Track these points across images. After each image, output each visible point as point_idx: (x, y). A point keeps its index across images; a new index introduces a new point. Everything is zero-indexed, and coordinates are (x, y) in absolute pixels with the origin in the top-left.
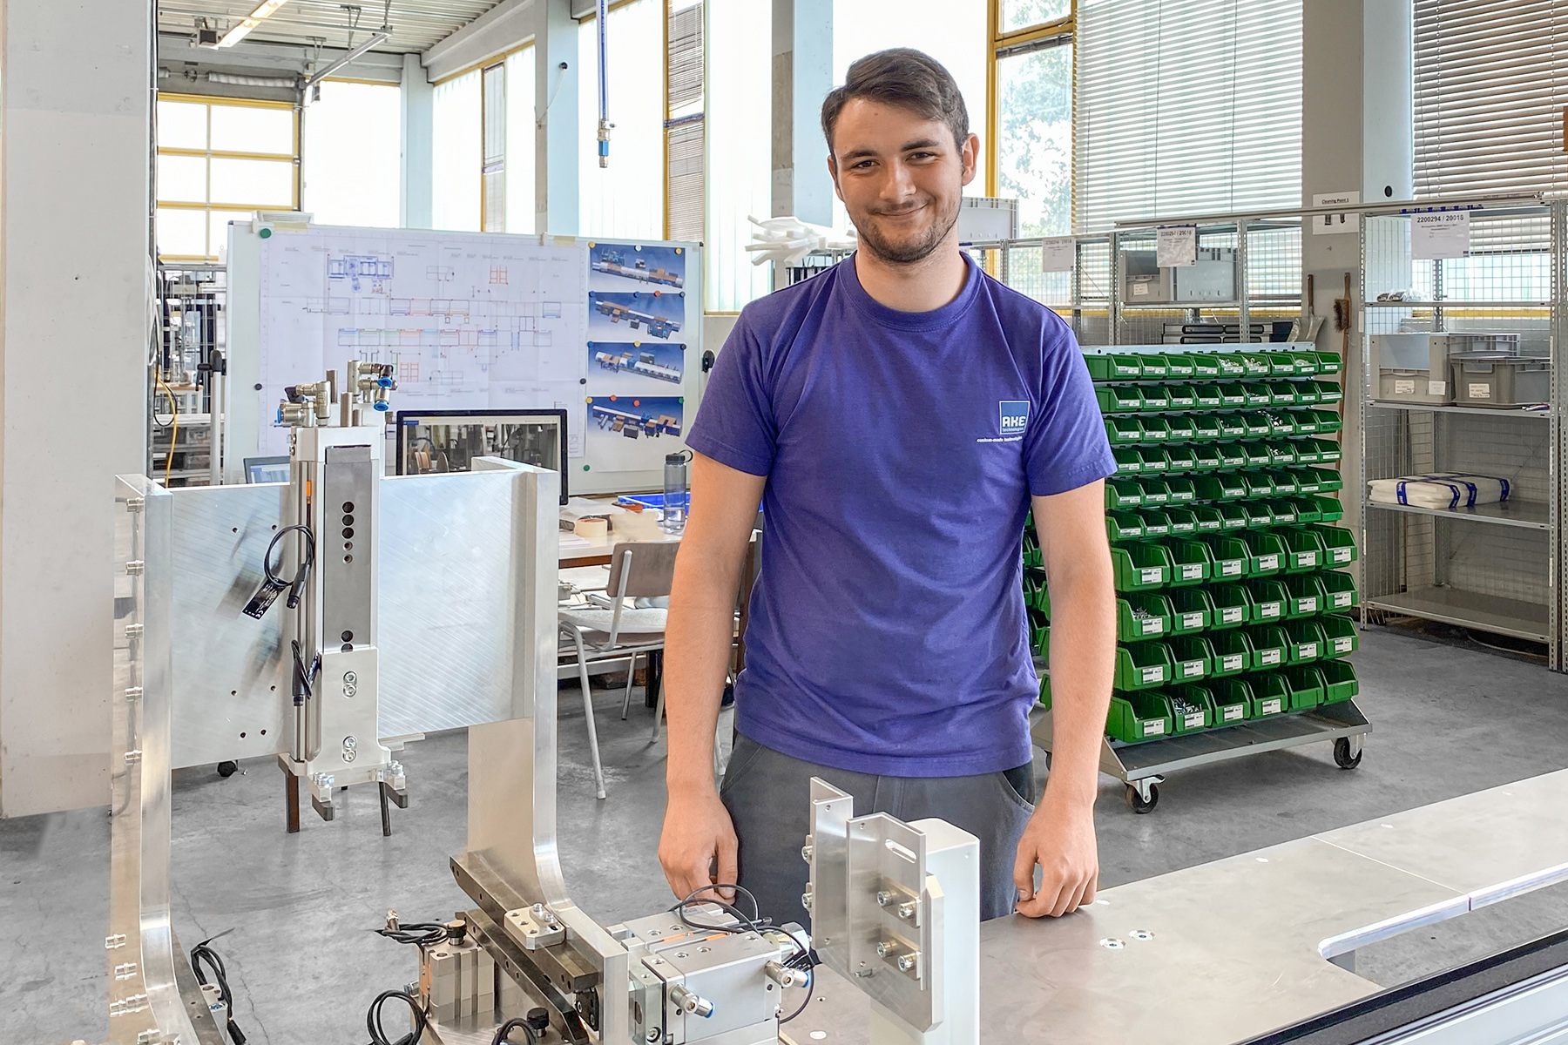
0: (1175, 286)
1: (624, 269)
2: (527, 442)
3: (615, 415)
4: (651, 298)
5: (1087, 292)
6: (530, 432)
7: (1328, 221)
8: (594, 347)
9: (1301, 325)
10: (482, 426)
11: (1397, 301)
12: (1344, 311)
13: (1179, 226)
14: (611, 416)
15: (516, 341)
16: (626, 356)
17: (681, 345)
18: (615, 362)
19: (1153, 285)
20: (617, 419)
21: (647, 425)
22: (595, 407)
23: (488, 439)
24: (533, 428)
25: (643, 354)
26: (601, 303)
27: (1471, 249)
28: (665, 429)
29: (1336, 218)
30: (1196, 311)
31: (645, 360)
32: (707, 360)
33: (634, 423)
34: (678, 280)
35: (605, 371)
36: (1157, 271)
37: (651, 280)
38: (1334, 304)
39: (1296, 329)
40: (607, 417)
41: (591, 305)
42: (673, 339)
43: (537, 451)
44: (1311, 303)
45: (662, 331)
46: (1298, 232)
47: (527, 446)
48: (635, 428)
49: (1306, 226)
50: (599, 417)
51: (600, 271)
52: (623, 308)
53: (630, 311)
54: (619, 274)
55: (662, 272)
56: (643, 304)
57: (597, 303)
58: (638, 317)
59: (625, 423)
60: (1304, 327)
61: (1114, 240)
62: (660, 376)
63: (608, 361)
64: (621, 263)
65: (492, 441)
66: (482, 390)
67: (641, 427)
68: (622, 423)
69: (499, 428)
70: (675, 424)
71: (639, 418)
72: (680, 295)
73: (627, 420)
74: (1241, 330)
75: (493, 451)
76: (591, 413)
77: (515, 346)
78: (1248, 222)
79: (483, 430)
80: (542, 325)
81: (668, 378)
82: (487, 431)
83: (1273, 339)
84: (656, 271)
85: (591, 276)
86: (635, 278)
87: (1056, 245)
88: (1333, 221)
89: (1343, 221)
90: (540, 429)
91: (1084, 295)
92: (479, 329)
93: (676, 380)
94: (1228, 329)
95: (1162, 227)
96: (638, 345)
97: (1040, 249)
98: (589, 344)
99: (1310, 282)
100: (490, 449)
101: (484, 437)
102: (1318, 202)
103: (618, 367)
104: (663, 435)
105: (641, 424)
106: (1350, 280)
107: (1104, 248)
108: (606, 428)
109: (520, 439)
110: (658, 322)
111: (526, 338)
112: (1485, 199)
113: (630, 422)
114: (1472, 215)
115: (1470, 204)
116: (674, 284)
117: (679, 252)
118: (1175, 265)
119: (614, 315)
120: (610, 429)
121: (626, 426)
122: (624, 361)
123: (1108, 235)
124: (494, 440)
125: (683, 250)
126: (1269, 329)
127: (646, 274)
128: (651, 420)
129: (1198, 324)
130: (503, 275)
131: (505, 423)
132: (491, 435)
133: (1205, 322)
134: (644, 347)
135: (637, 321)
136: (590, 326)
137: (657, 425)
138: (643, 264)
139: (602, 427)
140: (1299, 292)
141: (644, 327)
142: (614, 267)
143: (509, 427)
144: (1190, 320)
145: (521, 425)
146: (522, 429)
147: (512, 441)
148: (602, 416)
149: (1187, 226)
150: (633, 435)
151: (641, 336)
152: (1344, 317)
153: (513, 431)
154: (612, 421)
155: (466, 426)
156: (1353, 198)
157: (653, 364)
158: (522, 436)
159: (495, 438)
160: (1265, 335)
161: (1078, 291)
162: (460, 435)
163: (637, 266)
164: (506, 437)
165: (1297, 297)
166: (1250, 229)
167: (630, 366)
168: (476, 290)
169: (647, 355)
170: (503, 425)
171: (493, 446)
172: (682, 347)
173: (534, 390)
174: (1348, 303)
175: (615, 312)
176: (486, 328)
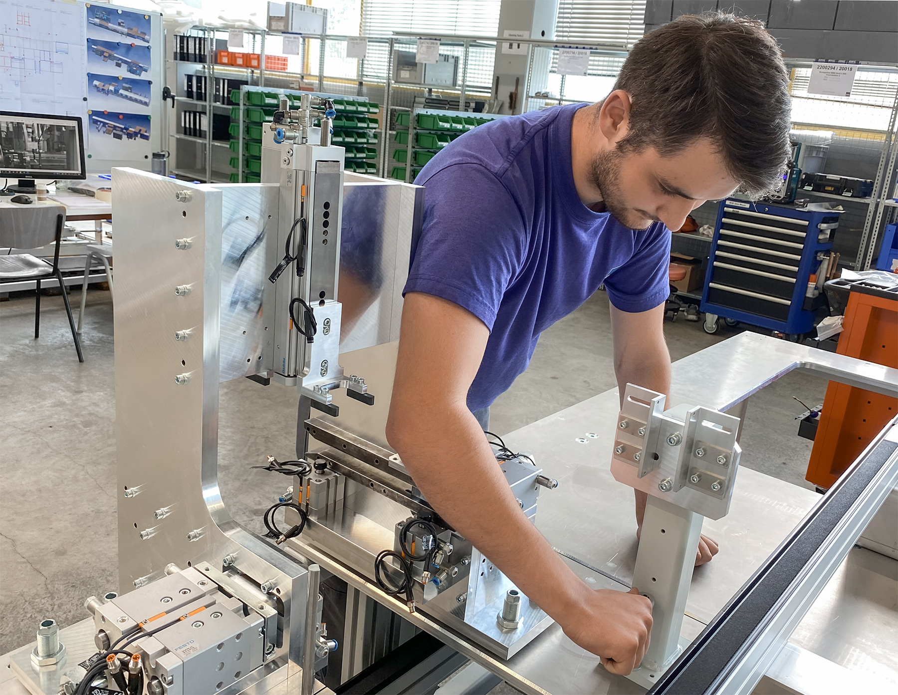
0: (425, 75)
1: (110, 25)
2: (56, 137)
3: (107, 124)
4: (130, 47)
5: (367, 72)
6: (57, 131)
7: (511, 46)
8: (92, 77)
9: (490, 105)
10: (23, 123)
11: (546, 96)
12: (514, 99)
13: (430, 39)
14: (105, 124)
15: (38, 67)
16: (113, 85)
17: (150, 81)
18: (106, 88)
19: (413, 73)
20: (109, 126)
21: (128, 131)
22: (94, 117)
23: (28, 132)
24: (59, 128)
25: (124, 85)
26: (95, 47)
27: (589, 72)
28: (139, 135)
29: (515, 45)
30: (430, 90)
31: (126, 89)
32: (166, 93)
33: (120, 129)
34: (147, 37)
35: (99, 93)
36: (415, 65)
37: (128, 35)
38: (509, 94)
39: (486, 106)
40: (102, 124)
41: (89, 48)
42: (144, 76)
43: (62, 143)
44: (496, 93)
45: (136, 71)
46: (493, 51)
47: (56, 139)
48: (120, 133)
49: (498, 48)
50: (97, 124)
51: (94, 24)
52: (110, 52)
53: (115, 55)
54: (107, 28)
55: (135, 30)
56: (123, 50)
57: (93, 46)
58: (120, 59)
59: (114, 129)
60: (491, 106)
61: (391, 42)
62: (136, 100)
63: (101, 88)
64: (108, 20)
65: (31, 134)
66: (16, 99)
67: (124, 132)
68: (112, 129)
69: (36, 126)
70: (146, 132)
71: (123, 127)
72: (148, 47)
73: (115, 127)
74: (460, 104)
75: (32, 141)
76: (92, 121)
77: (38, 70)
78: (471, 41)
79: (24, 126)
80: (56, 57)
81: (141, 102)
82: (27, 127)
83: (475, 110)
84: (132, 29)
85: (88, 27)
86: (118, 32)
87: (355, 41)
88: (513, 47)
89: (519, 47)
90: (64, 129)
91: (365, 73)
92: (12, 56)
93: (146, 104)
94: (450, 103)
95: (421, 38)
96: (121, 79)
97: (346, 42)
98: (88, 74)
99: (497, 81)
100: (30, 139)
101: (25, 131)
102: (506, 34)
103: (108, 91)
104: (138, 139)
105: (124, 131)
106: (518, 82)
107: (386, 46)
108: (101, 131)
109: (50, 134)
110: (134, 64)
111: (45, 66)
112: (599, 45)
113: (117, 129)
114: (591, 53)
115: (591, 46)
116: (144, 40)
117: (147, 18)
118: (425, 62)
119: (105, 56)
120: (104, 132)
121: (114, 131)
122: (112, 88)
123: (388, 39)
124: (33, 134)
125: (150, 16)
126: (473, 105)
127: (125, 30)
128: (130, 129)
129: (430, 98)
130: (27, 19)
131: (39, 123)
132: (30, 130)
133: (434, 97)
134: (125, 80)
135: (120, 62)
136: (89, 61)
137: (135, 132)
138: (123, 23)
139: (99, 131)
140: (490, 86)
141: (124, 67)
142: (104, 23)
143: (42, 126)
144: (427, 95)
145: (50, 125)
146: (51, 127)
147: (45, 135)
148: (99, 123)
149: (436, 39)
150: (119, 137)
151: (122, 72)
152: (513, 102)
153: (45, 129)
154: (106, 127)
155: (12, 123)
156: (525, 35)
157: (131, 92)
158: (52, 133)
159: (33, 132)
160: (471, 109)
161: (362, 71)
162: (8, 128)
163: (119, 24)
164: (41, 132)
165: (490, 88)
166: (471, 46)
167: (116, 92)
168: (8, 27)
169: (127, 86)
170: (38, 124)
171: (32, 137)
172: (150, 83)
173: (52, 102)
174: (516, 94)
175: (106, 54)
176: (16, 55)
